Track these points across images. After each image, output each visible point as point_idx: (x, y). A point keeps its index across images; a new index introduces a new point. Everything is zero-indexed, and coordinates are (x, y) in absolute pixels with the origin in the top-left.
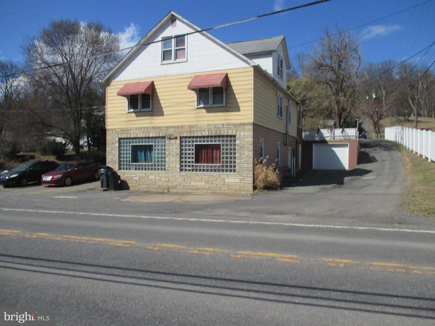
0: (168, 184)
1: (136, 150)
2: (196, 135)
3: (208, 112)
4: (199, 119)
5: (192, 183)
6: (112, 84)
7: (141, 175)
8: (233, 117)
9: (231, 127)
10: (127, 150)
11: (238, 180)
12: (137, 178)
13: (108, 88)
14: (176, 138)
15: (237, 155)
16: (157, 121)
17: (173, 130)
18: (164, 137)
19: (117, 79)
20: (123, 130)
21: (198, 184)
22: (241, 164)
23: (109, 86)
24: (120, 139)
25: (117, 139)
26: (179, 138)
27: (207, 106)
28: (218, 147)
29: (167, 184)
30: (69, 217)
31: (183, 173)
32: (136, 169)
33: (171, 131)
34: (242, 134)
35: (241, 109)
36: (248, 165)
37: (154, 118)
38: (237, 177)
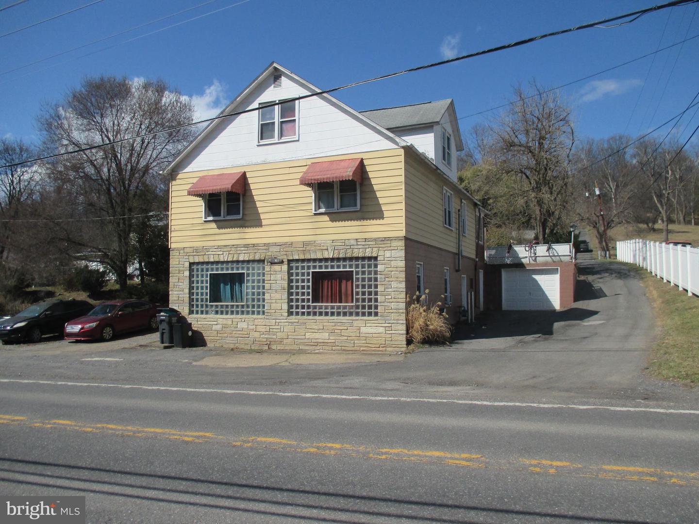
0: (269, 336)
1: (216, 281)
2: (313, 256)
3: (332, 220)
4: (319, 231)
5: (308, 335)
6: (179, 176)
7: (225, 322)
8: (373, 229)
9: (370, 243)
10: (202, 282)
11: (382, 330)
12: (219, 327)
13: (174, 183)
14: (282, 262)
15: (380, 289)
16: (252, 235)
17: (277, 249)
18: (263, 261)
19: (186, 170)
20: (196, 250)
21: (317, 336)
22: (386, 304)
23: (175, 180)
24: (191, 264)
25: (187, 264)
26: (286, 262)
27: (331, 210)
28: (348, 276)
29: (266, 336)
30: (107, 392)
31: (293, 318)
32: (217, 312)
33: (274, 251)
34: (388, 254)
35: (386, 214)
36: (398, 305)
37: (247, 230)
38: (380, 325)
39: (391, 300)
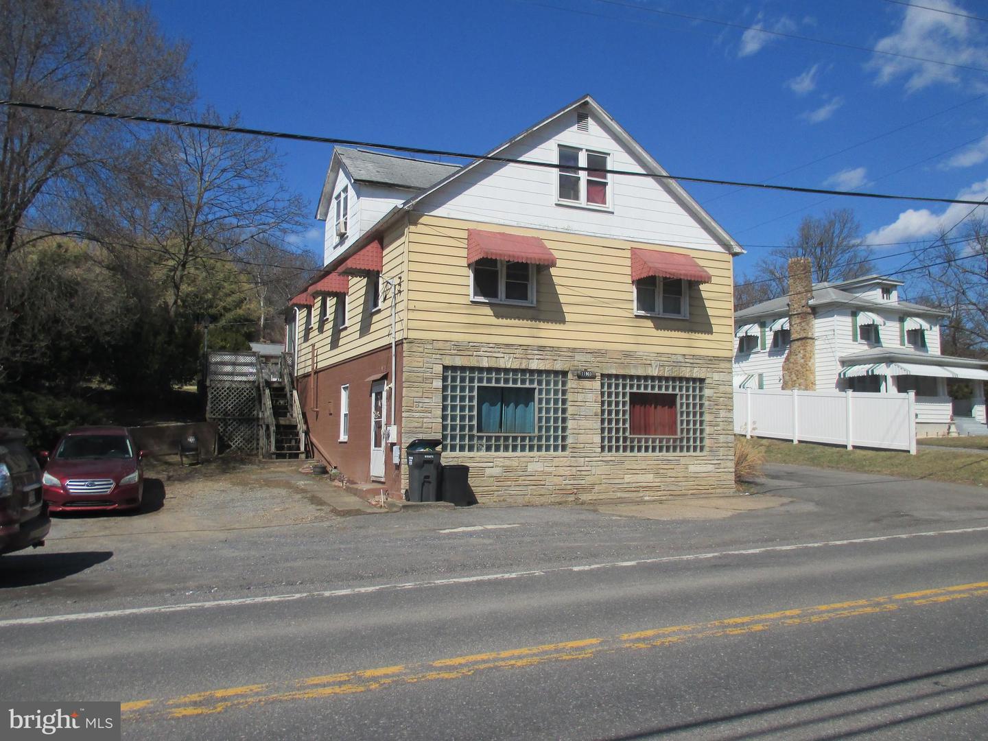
0: (576, 482)
1: (490, 396)
2: (633, 372)
3: (657, 328)
4: (641, 340)
5: (628, 478)
6: (423, 220)
7: (507, 463)
8: (701, 344)
9: (698, 361)
10: (462, 399)
11: (710, 468)
12: (497, 471)
13: (412, 228)
14: (593, 377)
15: (707, 417)
16: (549, 334)
17: (589, 357)
18: (564, 374)
19: (438, 212)
20: (459, 348)
21: (640, 478)
22: (715, 436)
23: (415, 223)
24: (446, 368)
25: (439, 369)
26: (599, 378)
28: (669, 401)
29: (571, 482)
31: (608, 456)
32: (488, 449)
33: (580, 361)
34: (716, 376)
35: (715, 328)
36: (727, 438)
37: (542, 325)
38: (709, 462)
39: (719, 432)
